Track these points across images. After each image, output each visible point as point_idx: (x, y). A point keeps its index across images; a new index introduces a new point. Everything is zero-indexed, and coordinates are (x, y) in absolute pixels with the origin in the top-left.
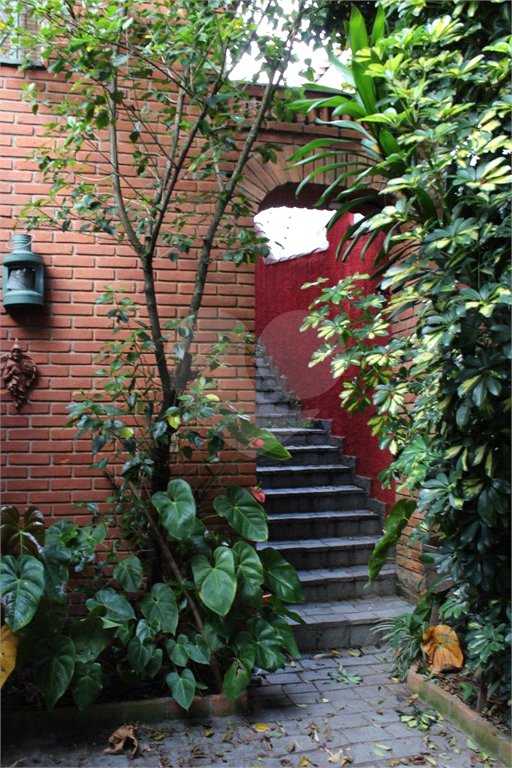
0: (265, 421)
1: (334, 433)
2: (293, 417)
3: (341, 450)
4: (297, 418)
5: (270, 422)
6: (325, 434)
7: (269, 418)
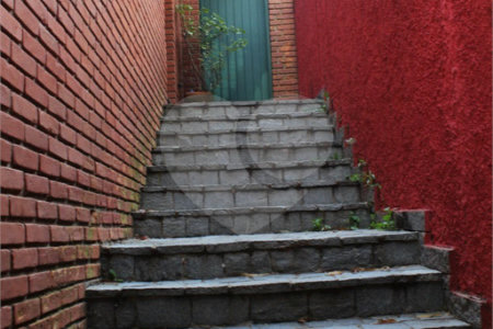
0: (309, 217)
1: (431, 238)
2: (363, 208)
3: (447, 279)
4: (369, 210)
5: (318, 221)
6: (414, 241)
7: (316, 212)
